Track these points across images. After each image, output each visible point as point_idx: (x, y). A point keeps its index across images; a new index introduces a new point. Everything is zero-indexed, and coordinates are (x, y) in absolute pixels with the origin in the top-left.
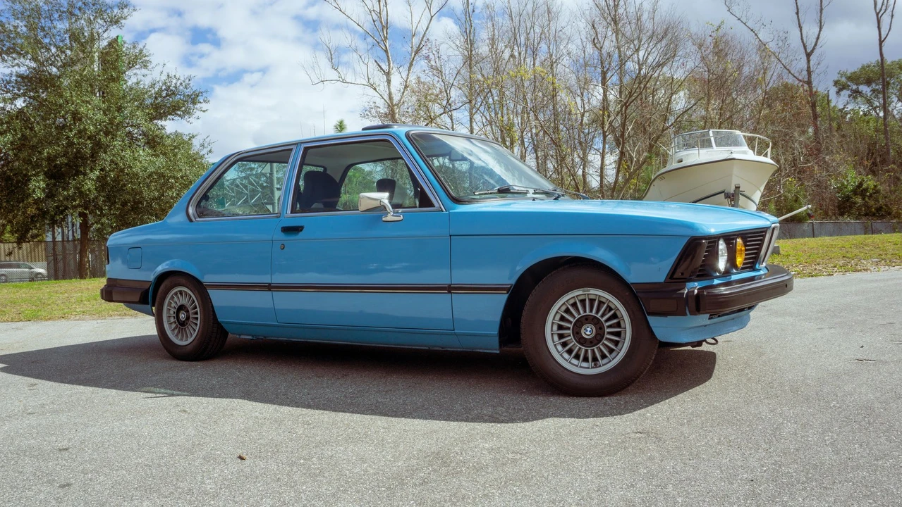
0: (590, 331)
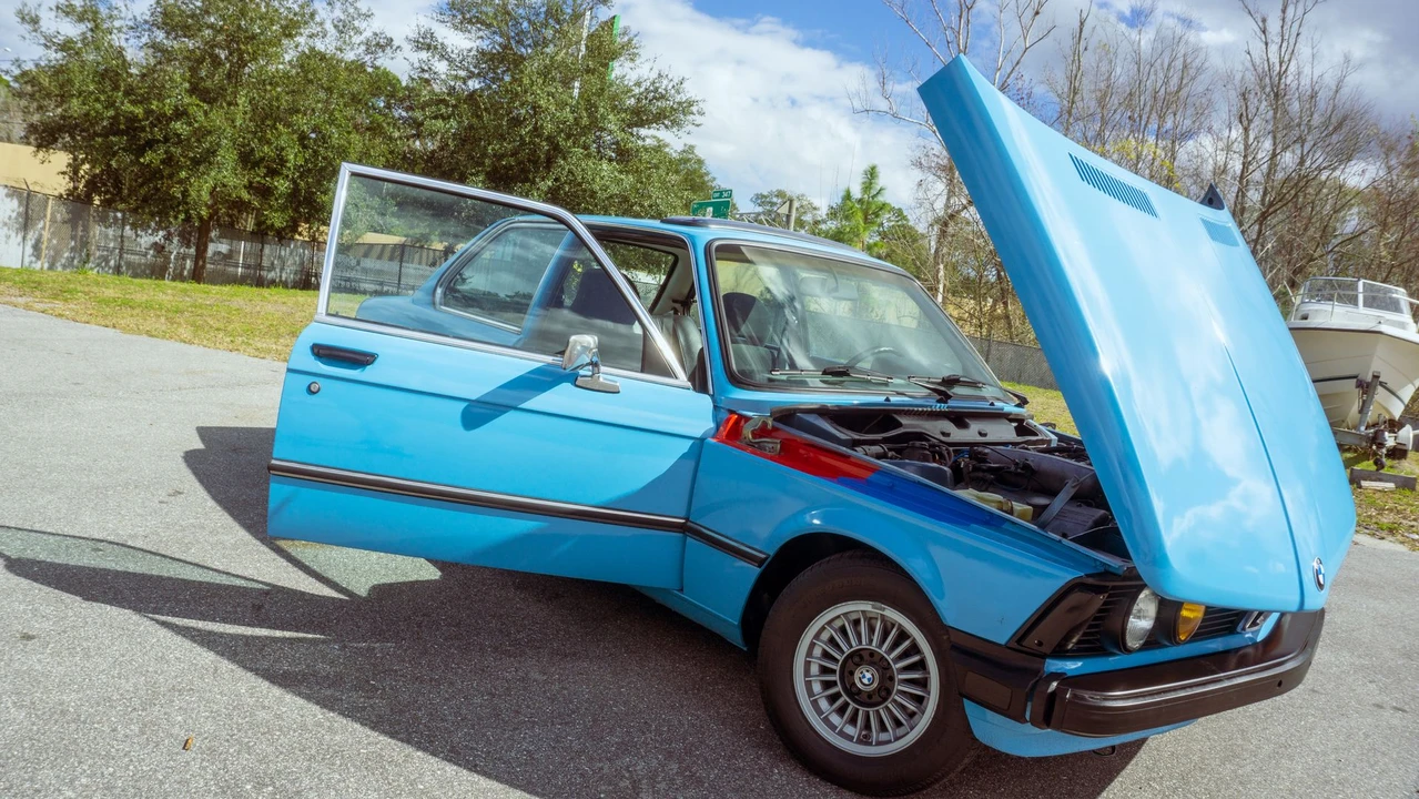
0: (869, 680)
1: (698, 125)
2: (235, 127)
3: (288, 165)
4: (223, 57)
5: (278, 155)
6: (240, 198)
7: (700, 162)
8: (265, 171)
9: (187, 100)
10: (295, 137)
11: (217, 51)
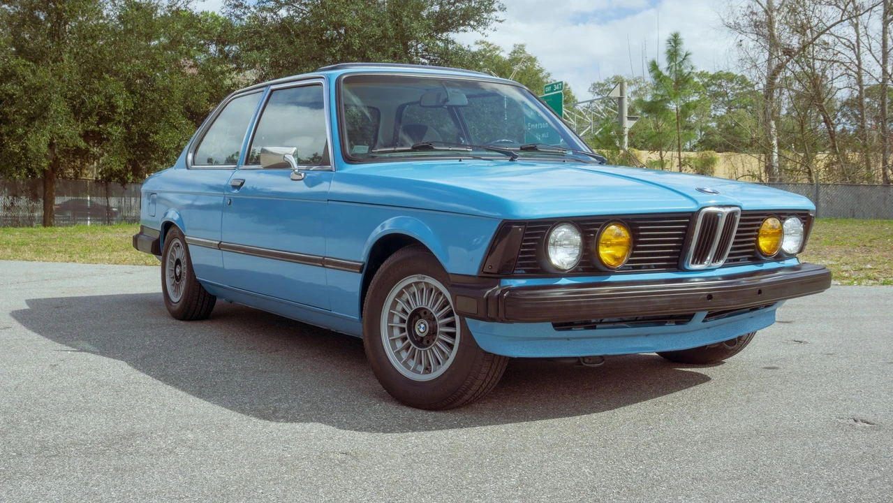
0: (423, 328)
1: (501, 22)
2: (63, 81)
3: (119, 110)
4: (42, 18)
5: (109, 103)
6: (76, 146)
7: (532, 60)
8: (97, 118)
9: (13, 62)
10: (122, 84)
11: (37, 13)
